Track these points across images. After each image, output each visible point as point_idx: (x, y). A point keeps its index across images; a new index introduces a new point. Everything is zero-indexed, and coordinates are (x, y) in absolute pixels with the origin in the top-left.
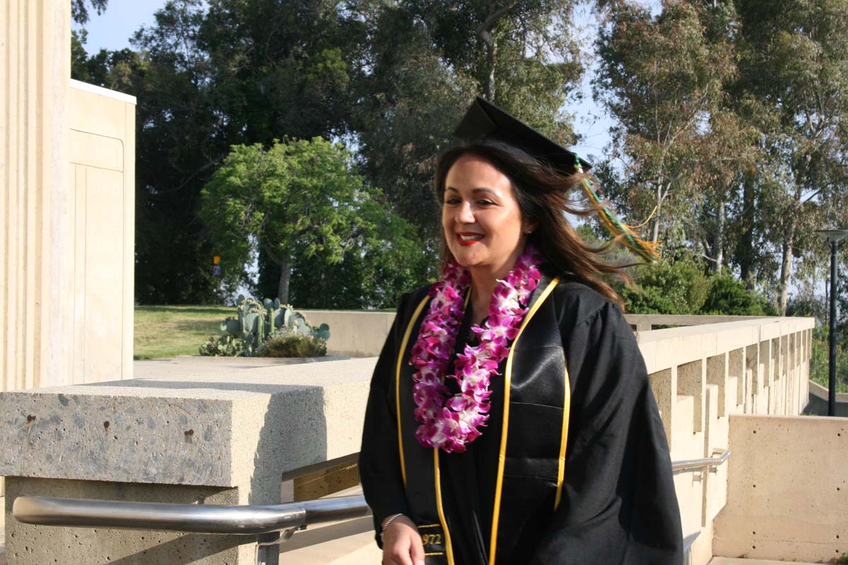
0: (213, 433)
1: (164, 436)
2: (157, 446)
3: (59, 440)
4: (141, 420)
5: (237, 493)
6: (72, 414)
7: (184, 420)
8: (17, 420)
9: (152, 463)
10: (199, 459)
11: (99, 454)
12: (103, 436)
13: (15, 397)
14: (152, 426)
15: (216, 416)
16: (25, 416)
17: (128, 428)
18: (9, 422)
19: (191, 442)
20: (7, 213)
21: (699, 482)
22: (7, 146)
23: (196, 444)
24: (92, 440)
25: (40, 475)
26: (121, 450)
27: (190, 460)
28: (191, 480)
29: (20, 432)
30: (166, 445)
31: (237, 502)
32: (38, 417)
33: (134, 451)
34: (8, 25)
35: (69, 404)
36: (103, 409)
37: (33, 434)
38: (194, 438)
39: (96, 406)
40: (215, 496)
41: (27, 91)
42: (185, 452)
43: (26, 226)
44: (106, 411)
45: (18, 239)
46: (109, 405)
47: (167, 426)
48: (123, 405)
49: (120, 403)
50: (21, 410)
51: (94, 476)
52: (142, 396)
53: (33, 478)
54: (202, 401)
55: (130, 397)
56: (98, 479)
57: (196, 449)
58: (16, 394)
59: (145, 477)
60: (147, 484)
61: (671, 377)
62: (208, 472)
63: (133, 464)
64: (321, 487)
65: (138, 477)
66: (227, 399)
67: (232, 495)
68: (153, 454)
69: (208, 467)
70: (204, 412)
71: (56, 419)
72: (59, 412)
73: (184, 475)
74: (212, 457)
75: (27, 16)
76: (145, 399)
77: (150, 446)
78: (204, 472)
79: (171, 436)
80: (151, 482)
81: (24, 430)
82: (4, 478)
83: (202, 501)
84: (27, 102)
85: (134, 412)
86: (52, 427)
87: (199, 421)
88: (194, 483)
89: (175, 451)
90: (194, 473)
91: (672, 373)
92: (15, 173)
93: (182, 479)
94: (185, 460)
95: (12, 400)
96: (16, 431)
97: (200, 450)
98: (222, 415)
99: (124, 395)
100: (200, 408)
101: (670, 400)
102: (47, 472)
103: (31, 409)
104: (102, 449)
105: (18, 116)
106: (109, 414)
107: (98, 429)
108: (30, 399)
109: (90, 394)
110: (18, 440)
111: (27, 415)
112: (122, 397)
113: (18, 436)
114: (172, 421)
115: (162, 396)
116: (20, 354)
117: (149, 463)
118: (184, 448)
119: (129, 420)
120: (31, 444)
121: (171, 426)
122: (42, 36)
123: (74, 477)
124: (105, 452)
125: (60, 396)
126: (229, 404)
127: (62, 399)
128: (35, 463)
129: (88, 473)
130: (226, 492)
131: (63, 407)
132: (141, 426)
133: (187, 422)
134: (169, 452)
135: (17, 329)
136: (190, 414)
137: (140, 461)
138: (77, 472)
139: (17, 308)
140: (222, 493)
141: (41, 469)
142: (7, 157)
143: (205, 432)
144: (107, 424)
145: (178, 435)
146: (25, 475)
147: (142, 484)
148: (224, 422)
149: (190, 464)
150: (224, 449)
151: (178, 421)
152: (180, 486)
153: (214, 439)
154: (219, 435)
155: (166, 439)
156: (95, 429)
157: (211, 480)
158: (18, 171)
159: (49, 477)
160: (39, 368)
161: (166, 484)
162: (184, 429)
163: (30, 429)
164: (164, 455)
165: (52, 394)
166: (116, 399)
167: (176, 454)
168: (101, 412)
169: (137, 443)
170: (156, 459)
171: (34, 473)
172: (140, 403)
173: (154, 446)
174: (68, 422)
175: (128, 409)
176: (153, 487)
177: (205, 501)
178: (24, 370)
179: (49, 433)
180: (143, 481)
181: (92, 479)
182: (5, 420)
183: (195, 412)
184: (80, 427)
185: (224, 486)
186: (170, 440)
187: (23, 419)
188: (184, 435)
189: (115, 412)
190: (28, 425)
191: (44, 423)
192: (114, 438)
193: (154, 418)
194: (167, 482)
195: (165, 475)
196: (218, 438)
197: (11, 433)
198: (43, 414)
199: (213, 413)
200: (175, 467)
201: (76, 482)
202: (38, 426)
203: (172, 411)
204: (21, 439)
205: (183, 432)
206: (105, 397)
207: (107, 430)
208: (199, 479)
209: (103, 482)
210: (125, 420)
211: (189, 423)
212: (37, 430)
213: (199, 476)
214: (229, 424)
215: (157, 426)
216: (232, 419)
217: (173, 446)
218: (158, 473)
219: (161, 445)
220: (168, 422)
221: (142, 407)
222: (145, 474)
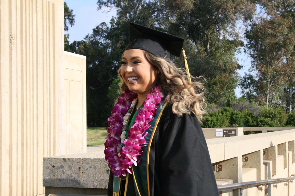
1: (99, 172)
3: (63, 174)
4: (91, 166)
6: (68, 165)
8: (49, 167)
11: (77, 178)
12: (79, 172)
13: (48, 159)
14: (95, 168)
16: (52, 166)
17: (87, 169)
18: (46, 168)
20: (44, 97)
21: (286, 186)
22: (43, 74)
24: (75, 174)
25: (57, 186)
26: (85, 177)
29: (50, 171)
30: (100, 175)
32: (56, 166)
33: (89, 177)
34: (43, 33)
35: (67, 161)
36: (78, 163)
37: (55, 172)
39: (76, 162)
41: (50, 55)
43: (50, 101)
44: (79, 163)
45: (47, 105)
46: (80, 162)
47: (101, 168)
48: (85, 161)
49: (84, 161)
50: (50, 164)
51: (75, 186)
52: (92, 158)
53: (54, 187)
55: (87, 159)
56: (77, 187)
58: (49, 158)
60: (94, 189)
61: (275, 149)
63: (89, 181)
65: (91, 186)
68: (96, 178)
71: (62, 167)
72: (63, 164)
75: (49, 30)
76: (93, 159)
79: (102, 172)
80: (95, 188)
81: (51, 171)
82: (45, 187)
84: (50, 59)
85: (89, 164)
86: (61, 169)
89: (103, 177)
91: (276, 147)
92: (46, 83)
93: (106, 187)
94: (107, 180)
95: (47, 160)
96: (49, 171)
99: (85, 158)
101: (275, 157)
102: (59, 185)
103: (54, 163)
104: (78, 176)
105: (47, 64)
106: (80, 164)
107: (77, 170)
108: (53, 160)
109: (74, 158)
110: (49, 174)
111: (52, 165)
112: (85, 159)
113: (50, 173)
114: (102, 167)
115: (98, 158)
116: (49, 144)
117: (94, 181)
118: (106, 176)
119: (87, 166)
120: (54, 175)
121: (102, 168)
122: (54, 36)
123: (69, 187)
124: (79, 178)
125: (64, 158)
127: (64, 159)
128: (55, 182)
129: (73, 185)
131: (65, 162)
132: (91, 168)
133: (107, 167)
134: (101, 177)
135: (47, 136)
137: (91, 181)
138: (70, 185)
139: (47, 129)
141: (57, 184)
142: (43, 78)
144: (80, 168)
145: (104, 171)
146: (52, 186)
147: (92, 189)
151: (104, 167)
152: (105, 189)
155: (100, 173)
156: (76, 170)
158: (47, 82)
159: (60, 187)
160: (55, 149)
161: (100, 189)
162: (106, 169)
163: (53, 170)
164: (99, 178)
165: (61, 158)
166: (82, 159)
167: (104, 178)
168: (77, 164)
169: (90, 174)
171: (55, 185)
172: (91, 160)
173: (96, 175)
174: (66, 168)
175: (87, 163)
176: (96, 189)
178: (50, 150)
179: (60, 172)
180: (93, 188)
181: (75, 187)
182: (45, 167)
184: (71, 169)
186: (101, 173)
187: (51, 167)
188: (106, 171)
189: (82, 164)
190: (52, 169)
191: (58, 168)
192: (82, 173)
193: (96, 166)
194: (101, 188)
195: (100, 185)
197: (47, 171)
198: (58, 165)
200: (103, 182)
201: (69, 188)
202: (56, 169)
203: (102, 163)
204: (51, 174)
205: (106, 170)
206: (79, 159)
207: (80, 170)
209: (79, 188)
210: (86, 167)
212: (56, 171)
215: (97, 168)
217: (103, 175)
218: (98, 185)
219: (98, 175)
220: (101, 167)
221: (92, 162)
222: (93, 185)
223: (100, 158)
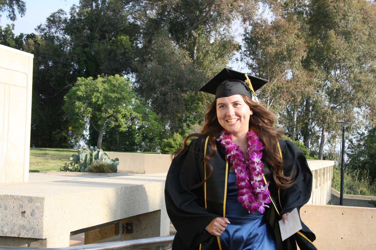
0: (35, 213)
1: (11, 213)
2: (8, 218)
5: (46, 241)
7: (21, 206)
9: (5, 226)
10: (28, 225)
14: (6, 208)
15: (37, 205)
19: (24, 217)
23: (26, 218)
27: (23, 225)
28: (23, 235)
30: (13, 218)
31: (46, 246)
38: (26, 215)
40: (35, 242)
42: (21, 221)
47: (13, 209)
54: (30, 197)
57: (26, 220)
59: (2, 233)
60: (3, 237)
62: (32, 232)
64: (97, 236)
66: (42, 196)
67: (43, 242)
68: (6, 222)
69: (32, 230)
70: (31, 202)
73: (20, 232)
74: (34, 224)
76: (3, 195)
77: (5, 218)
78: (30, 231)
79: (15, 214)
80: (4, 236)
83: (29, 245)
87: (28, 207)
88: (25, 237)
90: (26, 232)
93: (20, 235)
94: (21, 225)
97: (28, 221)
98: (39, 204)
100: (29, 200)
114: (16, 207)
115: (11, 194)
118: (21, 219)
121: (15, 209)
126: (43, 199)
130: (41, 241)
133: (22, 207)
134: (14, 221)
136: (24, 203)
140: (39, 241)
143: (32, 213)
145: (18, 213)
148: (40, 207)
149: (23, 227)
150: (40, 220)
151: (19, 207)
152: (18, 238)
153: (35, 215)
154: (38, 214)
155: (12, 215)
157: (33, 235)
161: (11, 237)
162: (21, 211)
164: (11, 222)
167: (17, 222)
170: (7, 224)
173: (6, 218)
176: (6, 238)
177: (31, 245)
180: (1, 235)
183: (27, 202)
185: (40, 238)
186: (14, 216)
193: (7, 205)
194: (12, 236)
195: (11, 232)
196: (37, 214)
199: (35, 203)
200: (16, 228)
203: (16, 201)
205: (21, 212)
208: (28, 234)
211: (23, 208)
213: (27, 233)
214: (43, 208)
215: (8, 209)
216: (44, 206)
217: (16, 219)
218: (8, 231)
219: (10, 218)
220: (14, 207)
221: (2, 200)
222: (2, 232)
223: (13, 195)
